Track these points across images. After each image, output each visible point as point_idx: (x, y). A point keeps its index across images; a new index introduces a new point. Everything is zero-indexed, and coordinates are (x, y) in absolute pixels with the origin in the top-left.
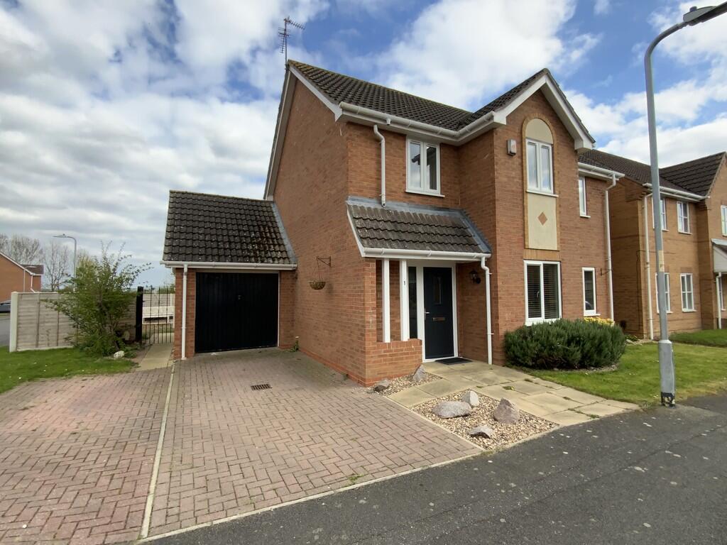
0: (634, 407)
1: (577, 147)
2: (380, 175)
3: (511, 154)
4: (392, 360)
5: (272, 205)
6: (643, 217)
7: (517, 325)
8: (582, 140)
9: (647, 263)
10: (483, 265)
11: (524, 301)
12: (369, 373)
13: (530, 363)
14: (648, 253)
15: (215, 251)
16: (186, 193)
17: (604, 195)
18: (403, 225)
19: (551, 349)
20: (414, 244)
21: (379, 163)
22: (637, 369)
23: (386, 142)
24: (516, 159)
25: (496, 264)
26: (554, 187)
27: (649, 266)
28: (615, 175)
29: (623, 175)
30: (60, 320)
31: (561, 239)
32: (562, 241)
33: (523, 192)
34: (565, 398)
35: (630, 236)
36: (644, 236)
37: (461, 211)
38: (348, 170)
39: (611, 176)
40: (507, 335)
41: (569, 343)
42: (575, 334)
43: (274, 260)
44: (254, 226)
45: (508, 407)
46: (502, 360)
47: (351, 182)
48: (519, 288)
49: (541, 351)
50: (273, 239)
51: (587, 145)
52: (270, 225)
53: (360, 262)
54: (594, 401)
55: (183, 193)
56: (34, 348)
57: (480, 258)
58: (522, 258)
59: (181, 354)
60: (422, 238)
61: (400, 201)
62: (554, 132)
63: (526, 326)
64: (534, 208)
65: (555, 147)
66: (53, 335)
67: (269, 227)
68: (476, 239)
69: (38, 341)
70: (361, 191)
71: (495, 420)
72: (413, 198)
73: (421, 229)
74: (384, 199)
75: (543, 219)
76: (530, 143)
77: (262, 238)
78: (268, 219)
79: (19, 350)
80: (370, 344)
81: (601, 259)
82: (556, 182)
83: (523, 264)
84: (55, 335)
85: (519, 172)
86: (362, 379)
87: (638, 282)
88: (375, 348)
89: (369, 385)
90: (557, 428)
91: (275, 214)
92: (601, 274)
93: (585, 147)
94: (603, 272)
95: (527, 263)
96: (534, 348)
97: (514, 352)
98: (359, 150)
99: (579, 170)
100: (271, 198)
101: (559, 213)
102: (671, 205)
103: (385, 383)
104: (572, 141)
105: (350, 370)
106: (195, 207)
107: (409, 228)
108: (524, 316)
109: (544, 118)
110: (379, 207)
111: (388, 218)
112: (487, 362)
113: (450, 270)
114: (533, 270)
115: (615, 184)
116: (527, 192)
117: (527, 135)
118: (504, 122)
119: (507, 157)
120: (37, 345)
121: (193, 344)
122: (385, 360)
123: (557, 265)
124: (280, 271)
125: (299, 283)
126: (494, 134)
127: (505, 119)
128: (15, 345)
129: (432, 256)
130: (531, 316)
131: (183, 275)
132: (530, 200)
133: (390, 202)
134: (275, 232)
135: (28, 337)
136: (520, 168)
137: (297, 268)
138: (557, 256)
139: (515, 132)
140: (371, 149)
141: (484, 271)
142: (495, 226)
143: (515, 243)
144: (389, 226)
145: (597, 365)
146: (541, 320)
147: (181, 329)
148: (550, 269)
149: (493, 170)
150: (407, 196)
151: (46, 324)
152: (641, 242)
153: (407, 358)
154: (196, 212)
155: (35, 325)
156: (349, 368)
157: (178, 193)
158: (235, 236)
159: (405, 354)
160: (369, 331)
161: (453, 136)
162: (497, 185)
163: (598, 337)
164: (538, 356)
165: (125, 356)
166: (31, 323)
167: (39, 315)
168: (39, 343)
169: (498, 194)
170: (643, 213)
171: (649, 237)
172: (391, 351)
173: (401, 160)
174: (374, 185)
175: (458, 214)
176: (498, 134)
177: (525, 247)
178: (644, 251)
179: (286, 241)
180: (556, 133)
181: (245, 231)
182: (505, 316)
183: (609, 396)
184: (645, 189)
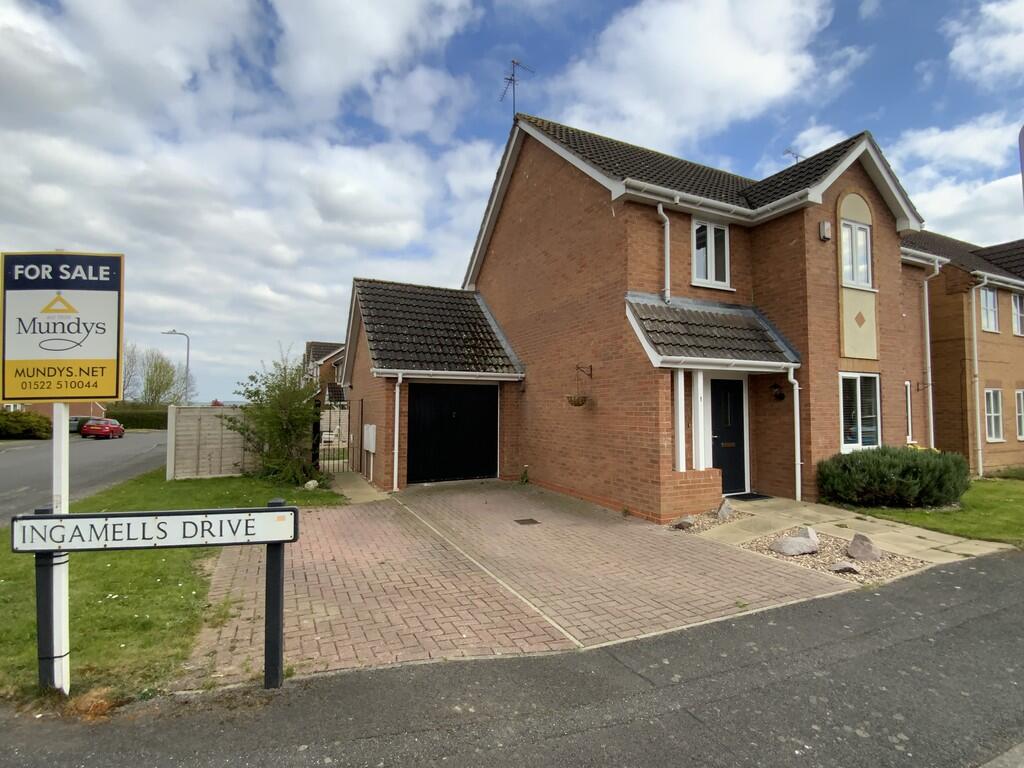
0: (1010, 547)
1: (901, 227)
2: (664, 265)
3: (824, 240)
4: (689, 493)
5: (475, 297)
6: (970, 316)
7: (831, 453)
8: (908, 219)
9: (975, 376)
10: (791, 377)
11: (839, 423)
12: (664, 508)
13: (856, 499)
14: (976, 362)
15: (428, 356)
16: (374, 281)
17: (921, 287)
18: (695, 327)
19: (882, 481)
20: (712, 351)
21: (662, 250)
22: (988, 508)
23: (671, 225)
24: (829, 245)
25: (808, 376)
26: (873, 279)
27: (977, 379)
28: (938, 261)
29: (948, 260)
30: (225, 441)
31: (881, 345)
32: (882, 348)
33: (838, 287)
34: (919, 537)
35: (951, 340)
36: (971, 340)
37: (755, 309)
38: (626, 260)
39: (933, 262)
40: (820, 465)
41: (903, 474)
42: (912, 464)
43: (496, 368)
44: (462, 325)
45: (866, 543)
46: (816, 496)
47: (631, 274)
48: (831, 406)
49: (869, 484)
50: (488, 341)
51: (914, 226)
52: (480, 322)
53: (650, 373)
54: (956, 541)
55: (370, 281)
56: (195, 477)
57: (787, 369)
58: (837, 368)
59: (392, 484)
60: (719, 343)
61: (685, 296)
62: (872, 209)
63: (840, 454)
64: (851, 305)
65: (875, 227)
66: (215, 460)
67: (480, 326)
68: (780, 345)
69: (198, 468)
70: (642, 285)
71: (850, 557)
72: (700, 292)
73: (715, 331)
74: (668, 294)
75: (860, 320)
76: (845, 225)
77: (476, 339)
78: (476, 316)
79: (178, 479)
80: (664, 475)
81: (917, 370)
82: (876, 273)
83: (837, 377)
84: (218, 460)
85: (833, 262)
86: (655, 515)
87: (963, 400)
88: (670, 478)
89: (667, 522)
90: (929, 566)
91: (483, 309)
92: (918, 390)
93: (911, 228)
94: (921, 387)
95: (842, 375)
96: (861, 481)
97: (832, 485)
98: (639, 234)
99: (903, 257)
100: (472, 288)
101: (879, 312)
102: (1004, 298)
103: (690, 519)
104: (894, 220)
105: (631, 505)
106: (389, 299)
107: (702, 331)
108: (839, 442)
109: (861, 192)
110: (664, 305)
111: (678, 318)
112: (795, 498)
113: (740, 383)
114: (849, 384)
115: (937, 272)
116: (842, 287)
117: (842, 215)
118: (819, 200)
119: (819, 243)
120: (197, 472)
121: (405, 472)
122: (681, 493)
123: (875, 378)
124: (500, 382)
125: (528, 397)
126: (805, 215)
127: (821, 198)
128: (172, 472)
129: (736, 365)
130: (846, 442)
131: (394, 386)
132: (846, 296)
133: (673, 298)
134: (488, 332)
135: (188, 462)
136: (834, 256)
137: (524, 378)
138: (876, 367)
139: (827, 211)
140: (653, 234)
141: (792, 385)
142: (806, 329)
143: (828, 350)
144: (681, 329)
145: (937, 503)
146: (859, 446)
147: (393, 454)
148: (868, 383)
149: (804, 260)
150: (695, 290)
151: (208, 446)
152: (967, 348)
153: (705, 491)
154: (392, 307)
155: (195, 447)
156: (628, 502)
157: (365, 281)
158: (445, 338)
159: (704, 486)
160: (664, 457)
161: (748, 216)
162: (809, 279)
163: (938, 469)
164: (866, 491)
165: (320, 486)
166: (191, 445)
167: (200, 435)
168: (201, 469)
169: (811, 289)
170: (970, 309)
171: (978, 341)
172: (687, 482)
173: (685, 245)
174: (655, 278)
175: (751, 313)
176: (810, 215)
177: (840, 355)
178: (971, 360)
179: (504, 344)
180: (876, 210)
181: (454, 331)
182: (818, 440)
183: (972, 535)
184: (974, 279)
